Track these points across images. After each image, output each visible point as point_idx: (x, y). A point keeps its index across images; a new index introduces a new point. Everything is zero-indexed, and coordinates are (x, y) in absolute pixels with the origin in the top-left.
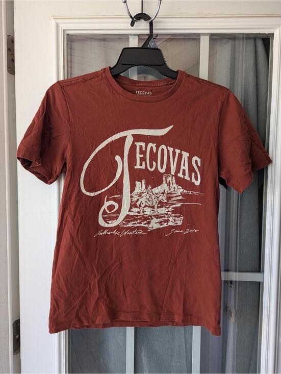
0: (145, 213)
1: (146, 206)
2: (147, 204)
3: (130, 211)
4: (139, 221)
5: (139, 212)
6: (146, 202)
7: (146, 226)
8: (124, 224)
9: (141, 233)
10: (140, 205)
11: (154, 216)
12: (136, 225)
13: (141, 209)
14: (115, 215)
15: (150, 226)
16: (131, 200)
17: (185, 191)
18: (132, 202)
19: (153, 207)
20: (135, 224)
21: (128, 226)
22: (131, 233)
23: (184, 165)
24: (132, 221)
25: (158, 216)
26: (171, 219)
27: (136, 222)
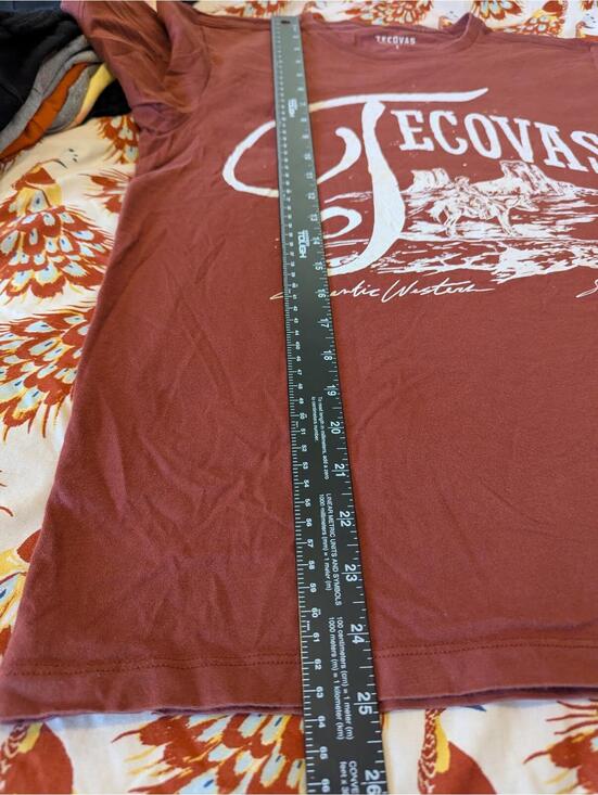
0: (467, 235)
1: (463, 219)
2: (466, 214)
3: (405, 229)
4: (449, 256)
5: (443, 234)
6: (463, 210)
7: (485, 267)
8: (391, 265)
9: (468, 289)
10: (443, 217)
11: (506, 242)
12: (439, 269)
13: (448, 224)
14: (353, 242)
15: (501, 267)
16: (407, 204)
17: (587, 190)
18: (408, 208)
19: (495, 221)
20: (438, 264)
21: (407, 270)
22: (425, 291)
23: (554, 145)
24: (422, 256)
25: (521, 244)
26: (575, 250)
27: (437, 259)
